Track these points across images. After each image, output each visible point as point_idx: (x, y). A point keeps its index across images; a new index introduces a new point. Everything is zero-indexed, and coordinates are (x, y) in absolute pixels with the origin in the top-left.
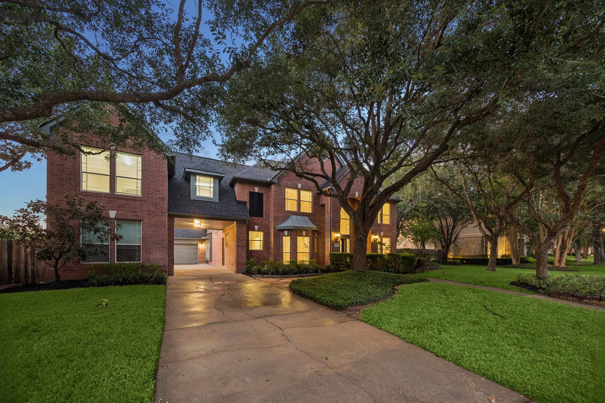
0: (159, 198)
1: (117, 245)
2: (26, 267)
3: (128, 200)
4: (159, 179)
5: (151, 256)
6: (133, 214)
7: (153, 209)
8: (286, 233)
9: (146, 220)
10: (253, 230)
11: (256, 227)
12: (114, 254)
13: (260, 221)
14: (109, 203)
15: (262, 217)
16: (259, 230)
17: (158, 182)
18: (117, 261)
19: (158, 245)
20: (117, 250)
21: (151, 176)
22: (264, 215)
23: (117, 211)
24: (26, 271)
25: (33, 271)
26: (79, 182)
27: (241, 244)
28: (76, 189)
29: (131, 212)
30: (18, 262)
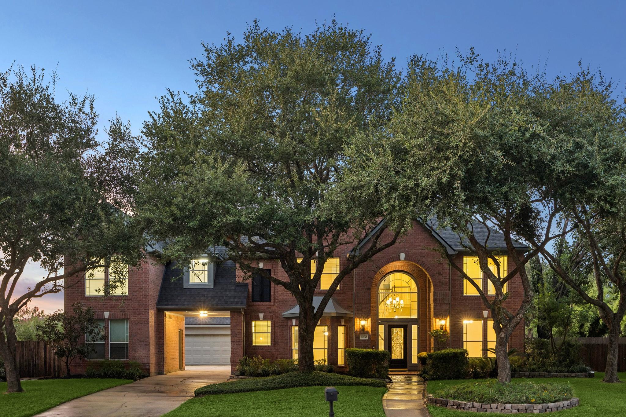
0: (142, 295)
1: (111, 344)
2: (54, 363)
3: (117, 300)
4: (143, 276)
5: (137, 354)
6: (121, 313)
7: (138, 307)
8: (294, 322)
9: (132, 318)
10: (258, 319)
11: (261, 315)
12: (108, 352)
13: (266, 307)
14: (104, 304)
15: (270, 301)
16: (264, 319)
17: (141, 279)
18: (111, 358)
19: (142, 343)
20: (111, 348)
21: (136, 274)
22: (272, 297)
23: (110, 311)
24: (54, 366)
25: (58, 366)
26: (84, 289)
27: (236, 339)
28: (82, 296)
29: (120, 311)
30: (50, 359)
